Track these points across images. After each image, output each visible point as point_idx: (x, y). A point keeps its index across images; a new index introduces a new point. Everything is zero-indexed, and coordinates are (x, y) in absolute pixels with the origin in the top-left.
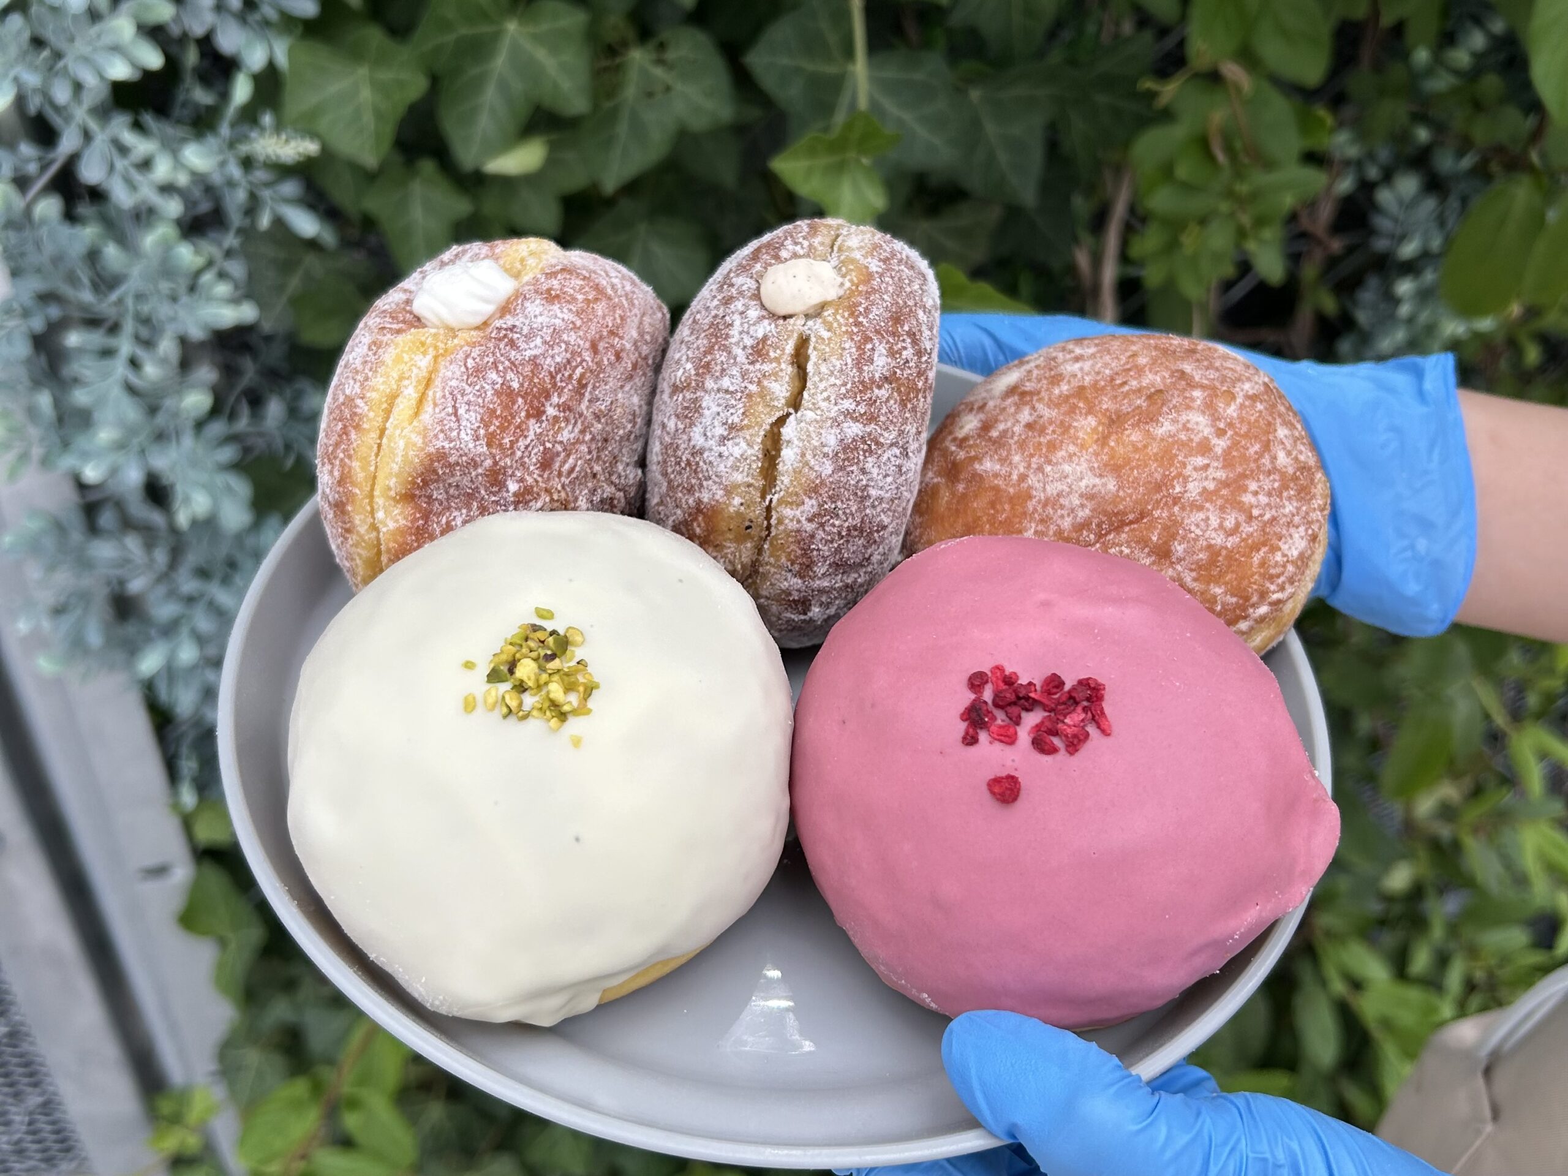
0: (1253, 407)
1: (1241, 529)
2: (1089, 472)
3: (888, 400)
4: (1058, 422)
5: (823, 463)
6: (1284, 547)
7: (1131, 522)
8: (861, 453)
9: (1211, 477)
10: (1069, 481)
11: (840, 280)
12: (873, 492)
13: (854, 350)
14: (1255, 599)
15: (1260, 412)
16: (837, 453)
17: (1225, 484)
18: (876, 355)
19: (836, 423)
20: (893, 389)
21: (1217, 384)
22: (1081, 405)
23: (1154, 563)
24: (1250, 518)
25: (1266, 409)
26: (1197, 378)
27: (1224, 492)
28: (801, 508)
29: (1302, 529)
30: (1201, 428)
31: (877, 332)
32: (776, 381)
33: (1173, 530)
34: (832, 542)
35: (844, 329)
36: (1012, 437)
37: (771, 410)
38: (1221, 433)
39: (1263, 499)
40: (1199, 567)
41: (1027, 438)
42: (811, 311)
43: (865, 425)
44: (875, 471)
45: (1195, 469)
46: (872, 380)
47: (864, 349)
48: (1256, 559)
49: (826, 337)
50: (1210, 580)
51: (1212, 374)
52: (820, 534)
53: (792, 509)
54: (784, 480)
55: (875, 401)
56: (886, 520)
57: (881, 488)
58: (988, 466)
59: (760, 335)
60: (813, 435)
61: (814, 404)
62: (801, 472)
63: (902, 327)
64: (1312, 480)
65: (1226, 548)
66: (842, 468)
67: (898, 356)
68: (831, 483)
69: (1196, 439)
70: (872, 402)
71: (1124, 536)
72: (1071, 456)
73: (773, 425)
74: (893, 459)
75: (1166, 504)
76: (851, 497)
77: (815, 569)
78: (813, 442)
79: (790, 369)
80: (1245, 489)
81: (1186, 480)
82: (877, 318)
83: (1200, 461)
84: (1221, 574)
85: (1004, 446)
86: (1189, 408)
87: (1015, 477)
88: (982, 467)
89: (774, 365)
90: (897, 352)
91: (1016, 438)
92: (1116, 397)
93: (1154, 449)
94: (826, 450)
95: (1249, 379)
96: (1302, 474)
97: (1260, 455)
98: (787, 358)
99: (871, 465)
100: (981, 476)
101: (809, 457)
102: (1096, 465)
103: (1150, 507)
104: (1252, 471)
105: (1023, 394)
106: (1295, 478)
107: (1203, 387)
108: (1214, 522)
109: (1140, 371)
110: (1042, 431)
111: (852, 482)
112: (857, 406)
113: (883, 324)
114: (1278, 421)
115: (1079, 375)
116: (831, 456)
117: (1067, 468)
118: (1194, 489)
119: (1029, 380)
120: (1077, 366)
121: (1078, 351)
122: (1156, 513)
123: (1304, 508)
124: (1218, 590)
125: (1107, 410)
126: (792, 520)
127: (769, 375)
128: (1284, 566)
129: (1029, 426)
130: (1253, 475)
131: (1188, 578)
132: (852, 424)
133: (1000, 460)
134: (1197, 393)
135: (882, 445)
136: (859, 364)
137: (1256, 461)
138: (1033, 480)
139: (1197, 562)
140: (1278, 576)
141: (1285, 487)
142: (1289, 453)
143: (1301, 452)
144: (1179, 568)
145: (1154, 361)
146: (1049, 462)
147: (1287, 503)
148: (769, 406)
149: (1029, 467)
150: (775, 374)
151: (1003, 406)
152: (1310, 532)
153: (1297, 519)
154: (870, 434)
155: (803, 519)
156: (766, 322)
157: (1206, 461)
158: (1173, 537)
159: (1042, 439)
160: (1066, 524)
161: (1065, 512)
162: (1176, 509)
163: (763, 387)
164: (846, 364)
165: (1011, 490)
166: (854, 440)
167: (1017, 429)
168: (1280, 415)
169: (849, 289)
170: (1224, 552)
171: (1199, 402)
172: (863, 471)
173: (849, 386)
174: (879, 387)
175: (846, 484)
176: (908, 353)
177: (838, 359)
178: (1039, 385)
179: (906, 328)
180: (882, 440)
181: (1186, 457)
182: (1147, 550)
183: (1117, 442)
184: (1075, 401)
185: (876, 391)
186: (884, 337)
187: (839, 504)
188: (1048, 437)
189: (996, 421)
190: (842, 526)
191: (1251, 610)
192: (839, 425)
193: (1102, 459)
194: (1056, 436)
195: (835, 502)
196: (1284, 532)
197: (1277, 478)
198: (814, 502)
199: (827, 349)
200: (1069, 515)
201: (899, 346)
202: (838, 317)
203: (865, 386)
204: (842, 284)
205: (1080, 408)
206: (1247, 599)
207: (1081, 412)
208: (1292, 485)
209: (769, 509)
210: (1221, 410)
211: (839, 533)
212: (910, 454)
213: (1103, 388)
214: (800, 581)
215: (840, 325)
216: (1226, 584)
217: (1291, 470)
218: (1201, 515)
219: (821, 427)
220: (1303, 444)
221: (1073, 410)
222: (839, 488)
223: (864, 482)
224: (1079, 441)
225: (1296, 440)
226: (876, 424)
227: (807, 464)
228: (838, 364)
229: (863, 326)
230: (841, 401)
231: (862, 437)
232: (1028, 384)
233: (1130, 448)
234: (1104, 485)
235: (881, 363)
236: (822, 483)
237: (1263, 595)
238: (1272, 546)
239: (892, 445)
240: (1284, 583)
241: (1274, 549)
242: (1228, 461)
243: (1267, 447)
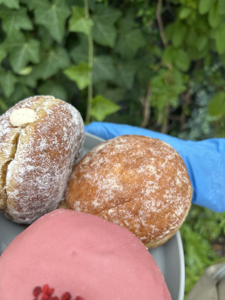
0: (170, 164)
1: (162, 206)
2: (116, 183)
3: (45, 158)
4: (110, 164)
5: (20, 179)
6: (176, 212)
7: (127, 202)
8: (34, 176)
9: (154, 188)
10: (109, 185)
11: (36, 116)
12: (40, 188)
13: (33, 141)
14: (165, 229)
15: (173, 166)
16: (24, 176)
17: (158, 191)
18: (41, 143)
19: (24, 165)
20: (48, 154)
21: (160, 156)
22: (118, 159)
23: (132, 216)
24: (165, 203)
25: (175, 165)
26: (154, 154)
27: (158, 194)
28: (13, 192)
29: (182, 206)
30: (152, 171)
31: (43, 135)
32: (7, 149)
33: (139, 206)
34: (27, 202)
35: (31, 133)
36: (96, 167)
37: (4, 159)
38: (159, 173)
39: (170, 196)
40: (147, 219)
41: (100, 168)
42: (23, 126)
43: (35, 166)
44: (40, 181)
45: (149, 185)
46: (39, 151)
47: (37, 141)
48: (167, 216)
49: (24, 136)
50: (151, 223)
51: (159, 152)
52: (22, 200)
53: (11, 192)
54: (8, 183)
55: (40, 158)
56: (47, 195)
57: (44, 186)
58: (88, 176)
59: (5, 133)
60: (16, 169)
61: (17, 158)
62: (12, 181)
63: (54, 133)
64: (187, 188)
65: (157, 213)
66: (27, 181)
67: (51, 143)
68: (23, 185)
69: (150, 175)
70: (39, 159)
71: (124, 206)
72: (111, 176)
73: (5, 164)
74: (47, 177)
75: (138, 196)
76: (32, 189)
77: (23, 209)
78: (16, 171)
79: (12, 145)
80: (165, 193)
81: (146, 188)
82: (44, 130)
83: (151, 182)
84: (155, 221)
85: (94, 170)
86: (150, 164)
87: (94, 181)
88: (86, 176)
89: (7, 143)
90: (51, 142)
91: (97, 168)
92: (128, 158)
93: (136, 177)
94: (20, 174)
95: (170, 154)
96: (184, 187)
97: (171, 181)
98: (11, 141)
99: (38, 179)
100: (85, 179)
101: (14, 176)
102: (118, 181)
103: (133, 197)
104: (168, 187)
105: (102, 153)
106: (182, 189)
107: (155, 157)
108: (153, 204)
109: (137, 149)
110: (105, 167)
111: (31, 185)
112: (32, 160)
113: (46, 132)
114: (178, 169)
115: (119, 149)
116: (22, 176)
117: (109, 180)
118: (148, 192)
119: (105, 149)
120: (119, 146)
121: (122, 140)
122: (135, 199)
123: (184, 199)
124: (153, 227)
125: (124, 162)
126: (11, 195)
127: (5, 147)
128: (176, 219)
129: (101, 164)
130: (168, 188)
131: (143, 223)
132: (29, 166)
133: (91, 174)
134: (153, 159)
135: (43, 173)
136: (34, 146)
137: (169, 183)
138: (99, 183)
139: (147, 218)
140: (173, 222)
141: (178, 192)
142: (180, 180)
143: (184, 179)
144: (141, 219)
145: (142, 146)
146: (105, 178)
147: (178, 197)
148: (4, 157)
149: (98, 178)
150: (6, 147)
151: (97, 156)
152: (185, 207)
153: (181, 203)
154: (37, 169)
155: (15, 196)
156: (9, 128)
157: (153, 183)
158: (139, 208)
159: (104, 169)
160: (107, 200)
161: (107, 196)
162: (142, 198)
163: (3, 151)
164: (29, 146)
165: (93, 185)
166: (31, 171)
167: (98, 165)
168: (179, 167)
169: (38, 119)
170: (156, 214)
171: (153, 162)
172: (35, 181)
173: (30, 153)
174: (42, 154)
175: (29, 185)
176: (56, 142)
177: (27, 144)
178: (107, 151)
179: (56, 133)
180: (42, 171)
181: (146, 181)
182: (130, 212)
183: (126, 173)
184: (116, 158)
185: (40, 155)
186: (46, 137)
187: (27, 191)
188: (106, 169)
189: (94, 161)
190: (29, 198)
191: (164, 232)
192: (25, 166)
193: (120, 179)
194: (108, 169)
195: (26, 191)
196: (176, 207)
197: (176, 189)
198: (17, 191)
199: (24, 140)
200: (108, 197)
201: (52, 140)
202: (30, 129)
203: (35, 153)
204: (36, 117)
205: (117, 160)
206: (162, 229)
207: (117, 162)
208: (180, 191)
209: (5, 190)
210: (160, 165)
211: (29, 200)
212: (56, 175)
213: (124, 155)
214: (18, 213)
215: (30, 132)
216: (156, 224)
217: (180, 186)
218: (149, 202)
219: (18, 167)
220: (185, 176)
221: (115, 161)
222: (26, 187)
223: (36, 185)
224: (114, 172)
225: (183, 175)
226: (40, 166)
227: (14, 178)
228: (26, 145)
229: (38, 132)
230: (26, 158)
231: (34, 170)
232: (104, 150)
233: (129, 176)
234: (119, 188)
235: (43, 145)
236: (20, 185)
237: (168, 228)
238: (172, 212)
239: (47, 172)
240: (175, 224)
241: (173, 213)
242: (160, 183)
243: (173, 178)
